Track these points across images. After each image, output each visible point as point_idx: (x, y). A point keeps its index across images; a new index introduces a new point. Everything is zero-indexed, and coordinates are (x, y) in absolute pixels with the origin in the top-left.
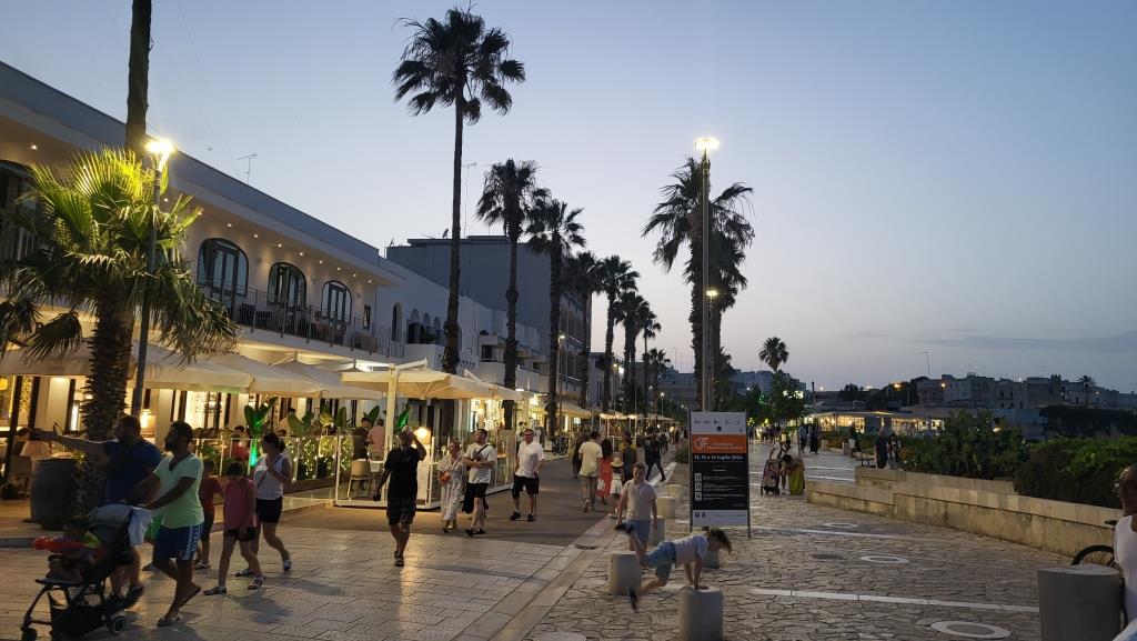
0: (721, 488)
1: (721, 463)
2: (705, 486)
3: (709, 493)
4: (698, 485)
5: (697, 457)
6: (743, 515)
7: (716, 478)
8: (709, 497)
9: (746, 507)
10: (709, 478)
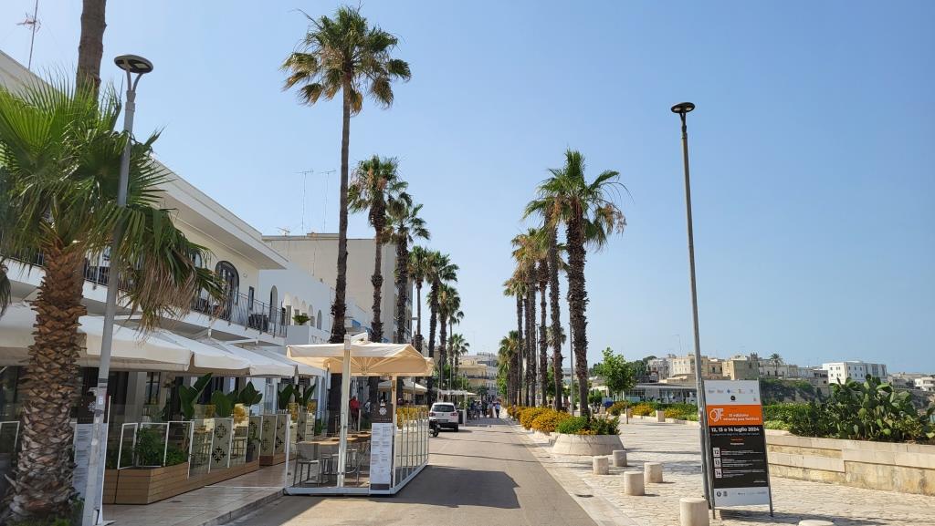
0: (741, 463)
1: (737, 436)
2: (725, 460)
3: (729, 469)
4: (717, 461)
5: (714, 430)
6: (764, 493)
7: (735, 453)
8: (730, 474)
9: (767, 484)
10: (726, 453)
